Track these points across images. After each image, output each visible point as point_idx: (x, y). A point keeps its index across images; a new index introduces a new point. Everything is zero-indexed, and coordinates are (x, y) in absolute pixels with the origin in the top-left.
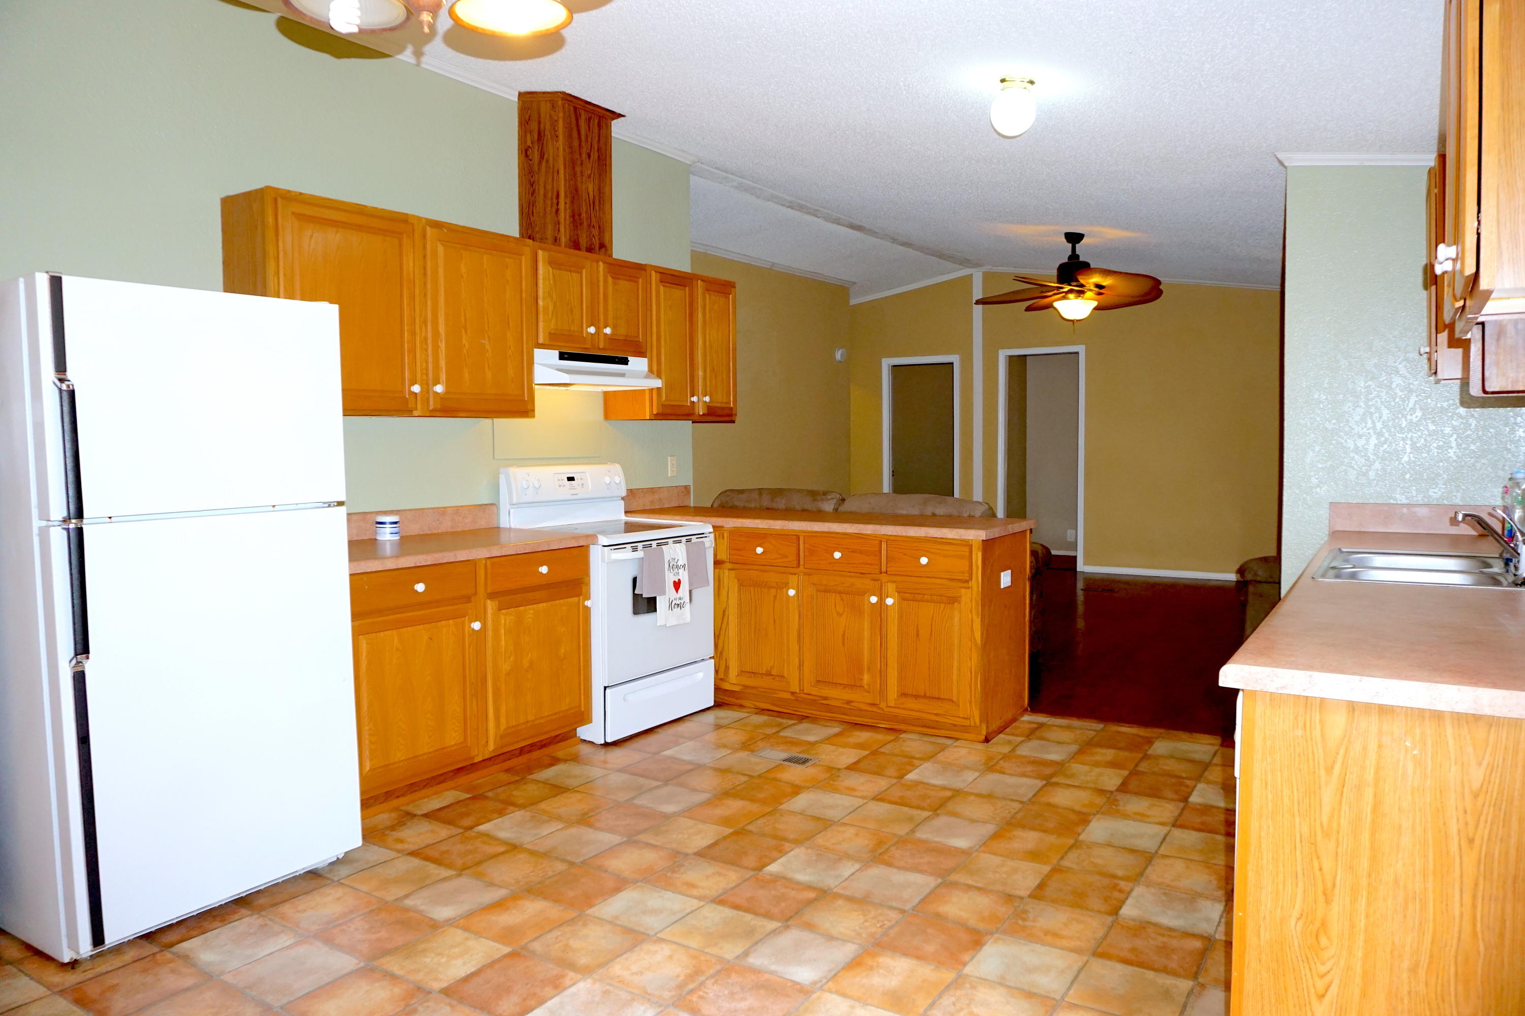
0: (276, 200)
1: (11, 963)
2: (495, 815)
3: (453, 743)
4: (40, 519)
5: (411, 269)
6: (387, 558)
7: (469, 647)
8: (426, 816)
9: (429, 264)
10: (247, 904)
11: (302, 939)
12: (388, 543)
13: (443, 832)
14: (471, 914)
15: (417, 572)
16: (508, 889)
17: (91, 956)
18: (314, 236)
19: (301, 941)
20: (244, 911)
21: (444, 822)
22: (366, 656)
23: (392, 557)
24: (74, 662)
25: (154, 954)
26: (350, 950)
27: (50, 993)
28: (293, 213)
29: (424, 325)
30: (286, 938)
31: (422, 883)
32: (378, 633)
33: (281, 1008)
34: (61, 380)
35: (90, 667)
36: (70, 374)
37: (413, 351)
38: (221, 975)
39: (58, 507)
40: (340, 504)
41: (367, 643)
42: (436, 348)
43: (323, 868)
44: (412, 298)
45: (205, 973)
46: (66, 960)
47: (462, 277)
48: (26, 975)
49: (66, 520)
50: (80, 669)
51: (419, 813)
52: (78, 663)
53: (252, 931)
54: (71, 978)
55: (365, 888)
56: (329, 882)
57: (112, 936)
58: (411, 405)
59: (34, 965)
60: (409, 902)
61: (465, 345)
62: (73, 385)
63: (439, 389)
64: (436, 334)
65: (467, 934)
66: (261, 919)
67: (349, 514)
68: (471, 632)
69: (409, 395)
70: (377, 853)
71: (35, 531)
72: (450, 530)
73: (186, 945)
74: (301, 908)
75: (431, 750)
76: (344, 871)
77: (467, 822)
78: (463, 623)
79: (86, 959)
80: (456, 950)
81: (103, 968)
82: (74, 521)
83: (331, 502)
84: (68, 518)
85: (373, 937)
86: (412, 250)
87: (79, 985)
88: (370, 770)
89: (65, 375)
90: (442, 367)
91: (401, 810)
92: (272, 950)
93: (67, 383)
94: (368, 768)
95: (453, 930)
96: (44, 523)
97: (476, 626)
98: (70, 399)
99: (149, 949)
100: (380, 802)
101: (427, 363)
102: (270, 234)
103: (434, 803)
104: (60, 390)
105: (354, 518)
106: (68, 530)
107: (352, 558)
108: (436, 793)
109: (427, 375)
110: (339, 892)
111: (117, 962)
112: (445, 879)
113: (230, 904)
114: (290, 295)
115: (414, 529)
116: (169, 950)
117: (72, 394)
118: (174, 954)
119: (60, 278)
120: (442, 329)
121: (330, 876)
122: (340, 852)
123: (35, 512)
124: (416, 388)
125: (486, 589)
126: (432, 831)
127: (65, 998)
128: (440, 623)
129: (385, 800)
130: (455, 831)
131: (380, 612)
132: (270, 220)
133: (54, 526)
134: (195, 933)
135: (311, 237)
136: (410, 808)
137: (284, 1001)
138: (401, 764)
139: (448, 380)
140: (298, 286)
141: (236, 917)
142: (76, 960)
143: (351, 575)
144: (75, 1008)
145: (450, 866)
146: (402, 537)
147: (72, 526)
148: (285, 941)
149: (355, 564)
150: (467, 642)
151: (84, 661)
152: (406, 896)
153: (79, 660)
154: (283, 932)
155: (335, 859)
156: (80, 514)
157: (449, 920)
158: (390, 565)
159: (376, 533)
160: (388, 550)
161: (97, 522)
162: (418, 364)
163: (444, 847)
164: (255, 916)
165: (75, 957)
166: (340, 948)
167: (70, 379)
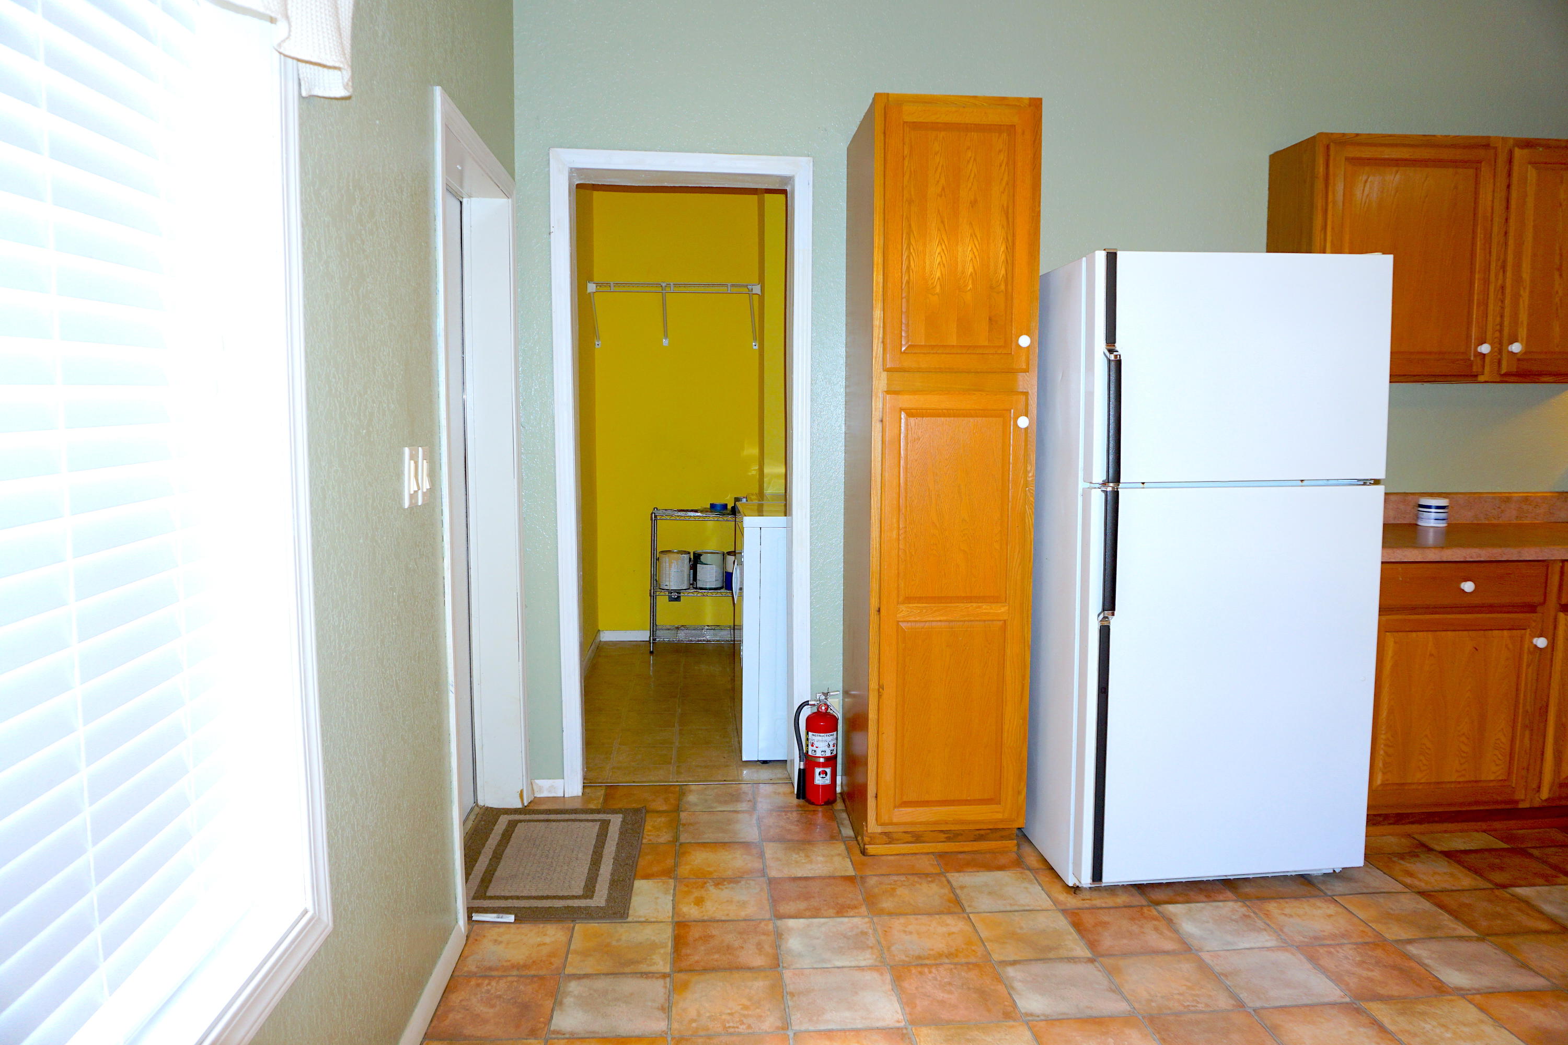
0: (1328, 147)
1: (1029, 869)
2: (1541, 881)
3: (1492, 778)
4: (1085, 481)
5: (1489, 203)
6: (1429, 548)
7: (1528, 666)
8: (1449, 855)
9: (1514, 194)
10: (1234, 888)
11: (1284, 945)
12: (1431, 530)
13: (1466, 880)
14: (1491, 993)
15: (1466, 568)
16: (1548, 980)
17: (1090, 888)
18: (1369, 180)
19: (1283, 947)
20: (1229, 894)
21: (1469, 869)
22: (1392, 657)
23: (1435, 547)
24: (1101, 616)
25: (1142, 906)
26: (1337, 978)
27: (1054, 908)
28: (1347, 159)
29: (1501, 271)
30: (1267, 938)
31: (1431, 934)
32: (1409, 633)
33: (1254, 1010)
34: (1111, 351)
35: (1115, 624)
36: (1118, 346)
37: (1485, 303)
38: (1200, 952)
39: (1100, 473)
40: (1377, 482)
41: (1395, 642)
42: (1516, 297)
43: (1317, 877)
44: (1488, 239)
45: (1185, 943)
46: (1071, 885)
47: (1561, 205)
48: (1040, 885)
49: (1104, 484)
50: (1106, 623)
51: (1438, 848)
52: (1105, 618)
53: (1234, 917)
54: (1072, 902)
55: (1362, 915)
56: (1322, 894)
57: (1109, 877)
58: (1475, 369)
59: (1045, 878)
60: (1412, 949)
61: (1557, 292)
62: (1120, 355)
63: (1516, 348)
64: (1518, 280)
65: (1483, 1016)
66: (1245, 908)
67: (1386, 494)
68: (1532, 649)
69: (1475, 356)
70: (1378, 880)
71: (1080, 491)
72: (1515, 522)
73: (1171, 908)
74: (1287, 911)
75: (1461, 780)
76: (1339, 887)
77: (1499, 877)
78: (1522, 638)
79: (1085, 889)
80: (1466, 1029)
81: (1098, 902)
82: (1111, 485)
83: (1367, 480)
84: (1107, 481)
85: (1365, 973)
86: (1492, 181)
87: (1079, 911)
88: (1381, 785)
89: (1114, 346)
90: (1522, 321)
91: (1414, 838)
92: (1253, 945)
93: (1115, 353)
94: (1379, 782)
95: (1463, 1003)
96: (1088, 485)
97: (1541, 642)
98: (1116, 368)
99: (1138, 900)
100: (1390, 822)
101: (1502, 317)
102: (1319, 185)
103: (1458, 843)
104: (1109, 361)
105: (1392, 498)
106: (1106, 492)
107: (1387, 543)
108: (1462, 831)
109: (1501, 331)
110: (1332, 909)
111: (1109, 901)
112: (1461, 938)
113: (1217, 882)
114: (1338, 249)
115: (1466, 516)
116: (1156, 907)
117: (1119, 363)
118: (1159, 912)
119: (1115, 254)
120: (1526, 275)
121: (1323, 887)
122: (1338, 866)
123: (1081, 474)
124: (1485, 349)
125: (1559, 597)
126: (1452, 875)
127: (1066, 918)
128: (1490, 632)
129: (1396, 823)
130: (1482, 884)
131: (1413, 609)
132: (1321, 170)
133: (1095, 488)
134: (1181, 899)
135: (1366, 182)
136: (1425, 839)
137: (1258, 1004)
138: (1420, 787)
139: (1529, 337)
140: (1347, 238)
141: (1221, 898)
142: (1078, 887)
143: (1382, 563)
144: (1072, 930)
145: (1470, 924)
146: (1449, 525)
147: (1109, 489)
148: (1267, 941)
149: (1390, 551)
150: (1525, 660)
151: (1110, 617)
152: (1410, 942)
153: (1106, 616)
154: (1265, 930)
155: (1332, 871)
156: (1117, 479)
157: (1461, 989)
158: (1432, 556)
159: (1418, 518)
160: (1431, 538)
161: (1132, 485)
162: (1490, 318)
163: (1466, 899)
164: (1239, 904)
165: (1078, 884)
166: (1324, 971)
167: (1118, 350)
